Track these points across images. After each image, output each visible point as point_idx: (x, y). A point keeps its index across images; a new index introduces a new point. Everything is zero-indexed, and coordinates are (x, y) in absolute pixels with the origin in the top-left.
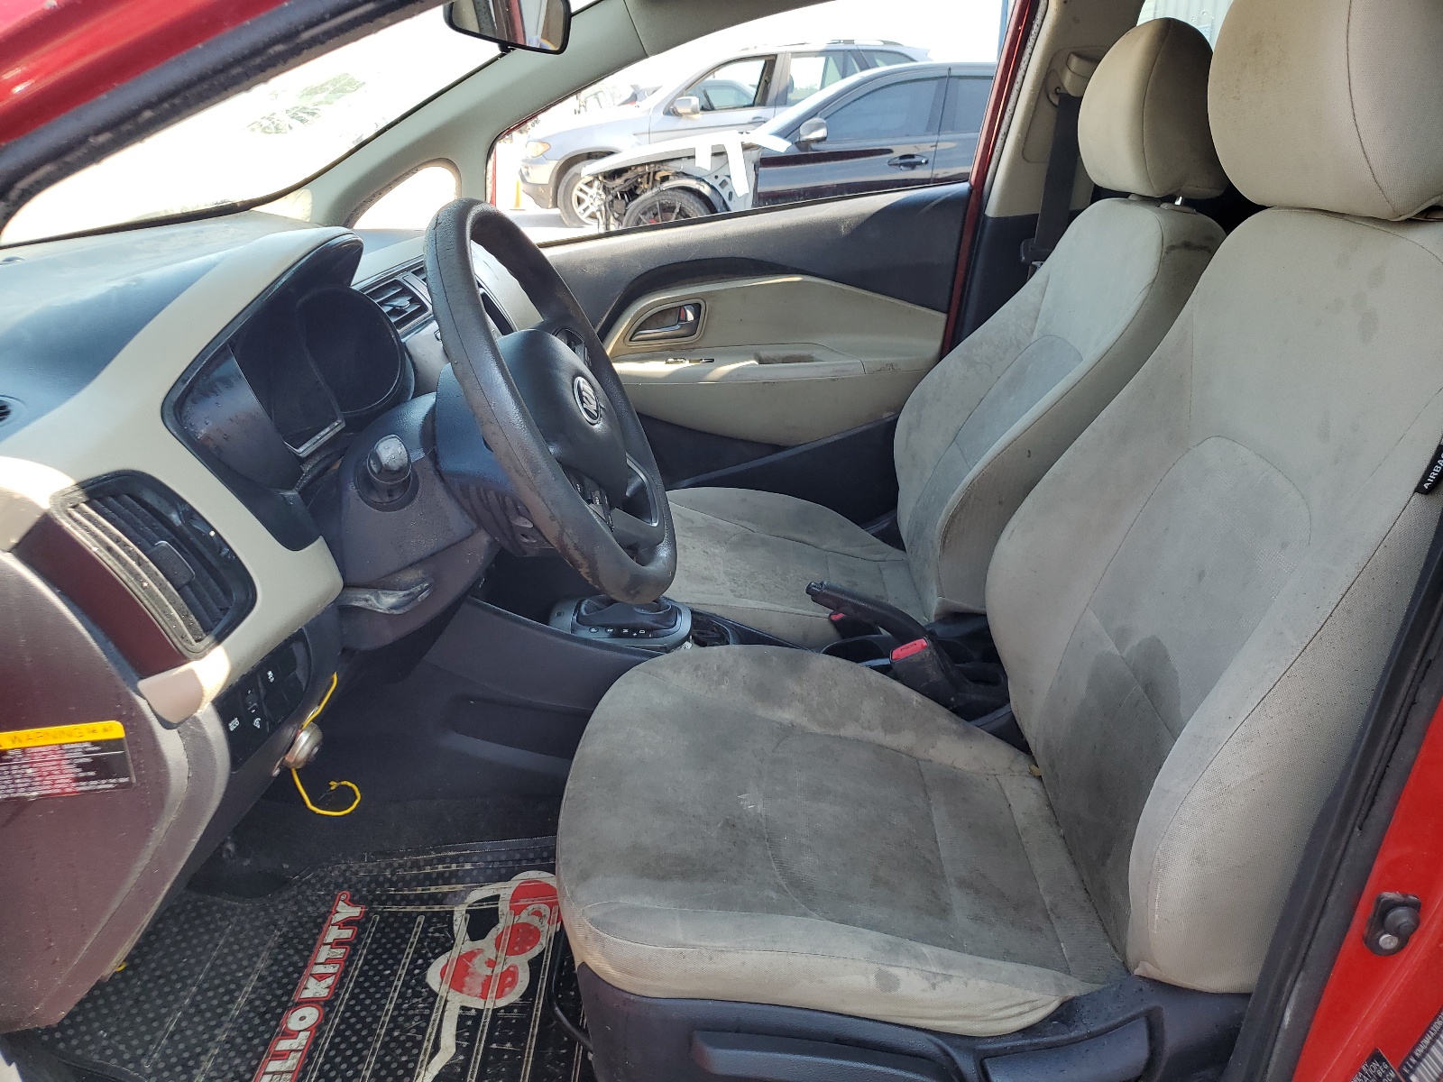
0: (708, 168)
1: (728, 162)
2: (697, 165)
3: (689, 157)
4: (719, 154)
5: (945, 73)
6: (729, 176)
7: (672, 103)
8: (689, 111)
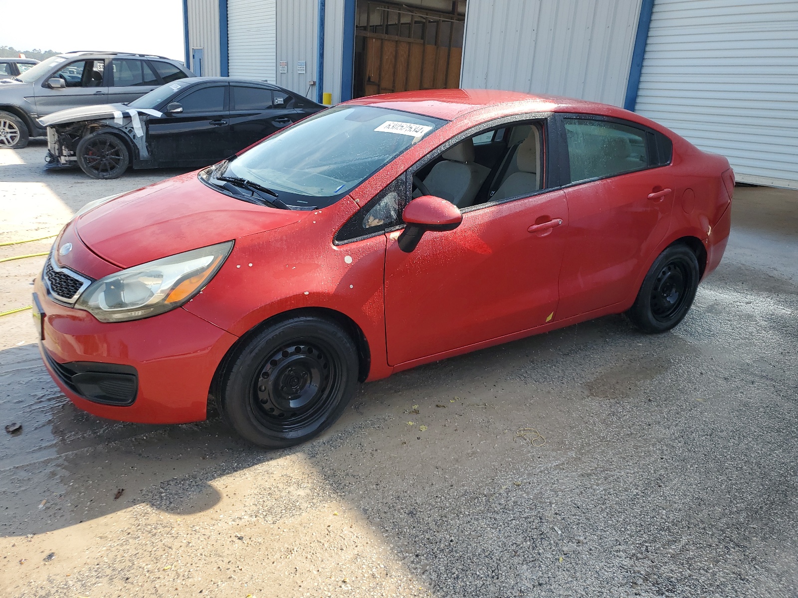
0: (122, 124)
1: (131, 121)
2: (115, 122)
3: (111, 118)
4: (127, 116)
5: (227, 84)
6: (133, 128)
7: (47, 80)
8: (60, 86)
